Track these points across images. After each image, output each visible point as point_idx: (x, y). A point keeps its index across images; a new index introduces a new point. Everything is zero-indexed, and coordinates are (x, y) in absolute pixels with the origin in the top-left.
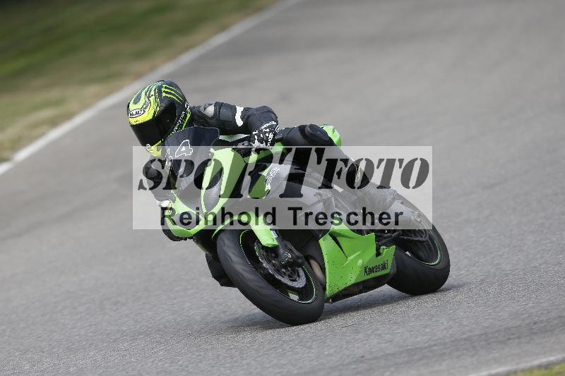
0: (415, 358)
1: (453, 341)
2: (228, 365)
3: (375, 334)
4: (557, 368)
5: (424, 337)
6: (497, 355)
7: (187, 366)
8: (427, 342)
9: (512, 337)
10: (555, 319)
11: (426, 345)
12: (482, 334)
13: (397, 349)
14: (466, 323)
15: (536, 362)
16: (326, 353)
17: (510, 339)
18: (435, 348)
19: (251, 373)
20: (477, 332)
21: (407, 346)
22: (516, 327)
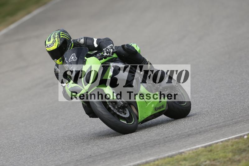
0: (114, 155)
1: (130, 147)
2: (31, 161)
3: (96, 145)
4: (176, 157)
5: (118, 146)
6: (150, 152)
7: (13, 163)
8: (119, 148)
9: (156, 144)
10: (175, 135)
11: (119, 149)
12: (143, 143)
13: (106, 151)
14: (136, 139)
15: (167, 155)
16: (75, 154)
17: (155, 145)
18: (123, 150)
19: (41, 165)
20: (141, 143)
21: (110, 150)
22: (158, 139)
